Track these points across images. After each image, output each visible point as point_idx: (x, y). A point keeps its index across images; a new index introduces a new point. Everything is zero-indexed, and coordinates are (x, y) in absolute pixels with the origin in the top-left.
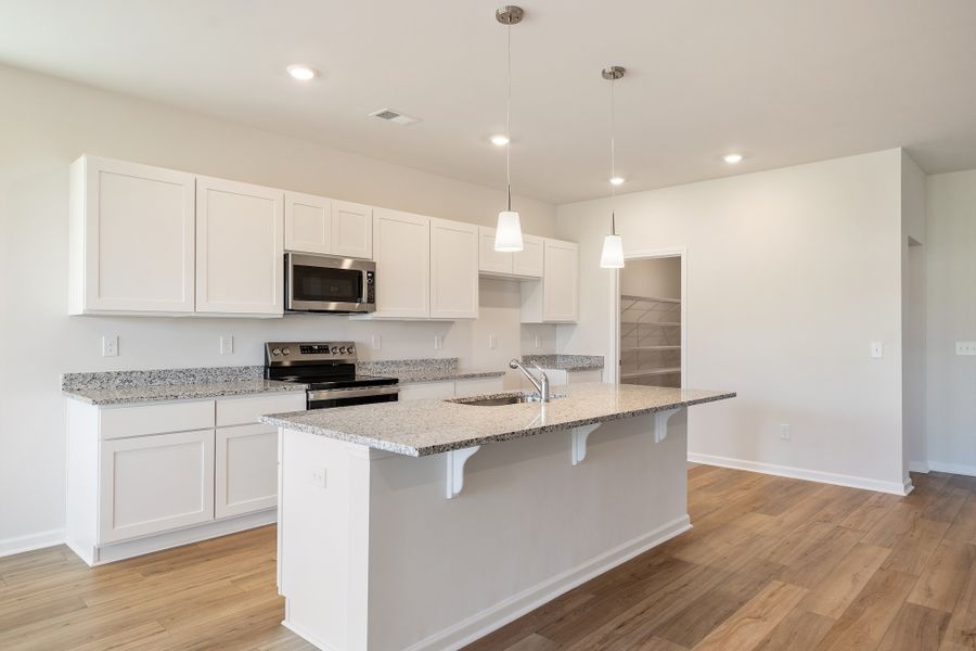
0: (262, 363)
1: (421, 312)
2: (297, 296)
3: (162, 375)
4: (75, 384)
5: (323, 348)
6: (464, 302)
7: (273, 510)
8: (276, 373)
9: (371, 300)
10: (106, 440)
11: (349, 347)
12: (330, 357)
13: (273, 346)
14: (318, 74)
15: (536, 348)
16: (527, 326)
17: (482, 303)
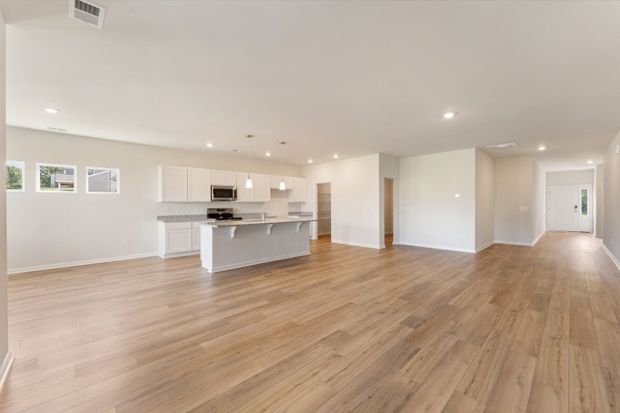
0: (206, 213)
1: (252, 200)
2: (214, 197)
3: (180, 216)
4: (159, 218)
5: (223, 210)
6: (266, 197)
7: (199, 250)
8: (211, 216)
9: (236, 197)
10: (167, 230)
11: (232, 209)
12: (225, 212)
13: (209, 209)
14: (214, 145)
15: (293, 210)
16: (290, 203)
17: (271, 197)
